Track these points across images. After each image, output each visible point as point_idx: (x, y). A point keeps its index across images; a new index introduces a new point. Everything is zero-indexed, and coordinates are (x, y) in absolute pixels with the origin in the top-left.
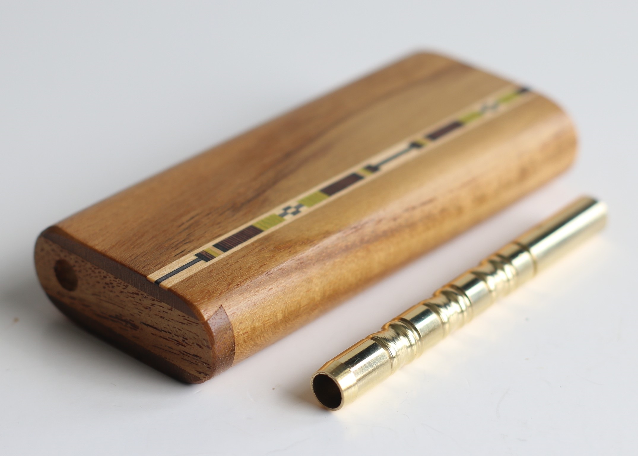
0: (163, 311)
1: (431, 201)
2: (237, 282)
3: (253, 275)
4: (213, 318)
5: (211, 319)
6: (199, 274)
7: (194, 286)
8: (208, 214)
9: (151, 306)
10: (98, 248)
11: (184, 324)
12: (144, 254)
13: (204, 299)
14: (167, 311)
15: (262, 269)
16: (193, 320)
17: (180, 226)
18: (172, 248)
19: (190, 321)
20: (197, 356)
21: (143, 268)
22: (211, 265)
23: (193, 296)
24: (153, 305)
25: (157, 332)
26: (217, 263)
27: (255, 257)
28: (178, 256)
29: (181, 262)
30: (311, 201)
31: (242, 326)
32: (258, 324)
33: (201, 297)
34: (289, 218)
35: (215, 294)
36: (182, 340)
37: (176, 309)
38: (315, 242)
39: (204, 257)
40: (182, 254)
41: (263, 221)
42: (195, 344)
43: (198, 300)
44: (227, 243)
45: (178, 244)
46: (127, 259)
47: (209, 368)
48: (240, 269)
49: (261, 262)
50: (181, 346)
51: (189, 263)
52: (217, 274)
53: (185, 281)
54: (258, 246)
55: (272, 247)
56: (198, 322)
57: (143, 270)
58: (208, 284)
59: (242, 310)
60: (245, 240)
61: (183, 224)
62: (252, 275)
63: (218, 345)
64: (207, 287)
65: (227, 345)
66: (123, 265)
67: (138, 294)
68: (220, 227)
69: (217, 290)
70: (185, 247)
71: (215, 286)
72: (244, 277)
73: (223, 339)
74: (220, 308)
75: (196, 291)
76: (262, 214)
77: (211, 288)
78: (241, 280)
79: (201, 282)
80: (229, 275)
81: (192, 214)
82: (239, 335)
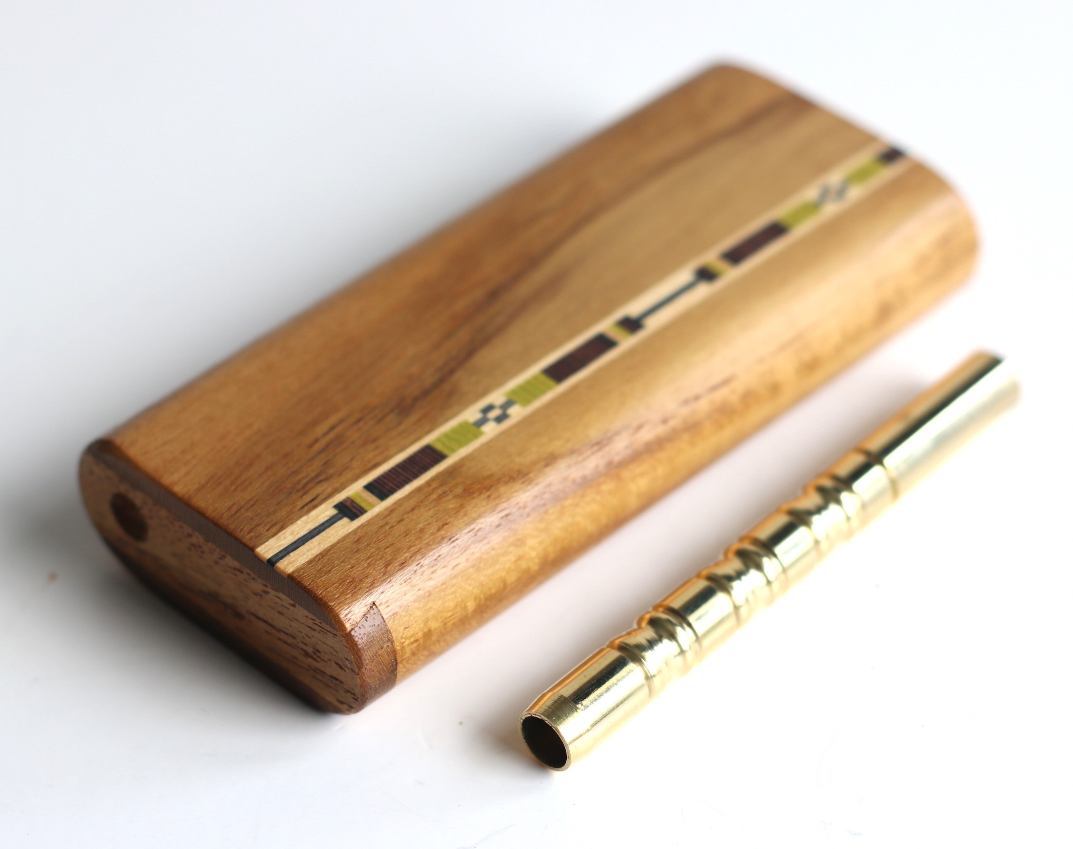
0: (282, 605)
1: (726, 382)
2: (401, 559)
3: (428, 545)
4: (361, 627)
5: (356, 629)
6: (339, 545)
7: (330, 570)
8: (359, 421)
9: (262, 593)
10: (178, 489)
11: (315, 630)
12: (252, 503)
13: (346, 595)
14: (288, 606)
15: (442, 532)
16: (328, 628)
17: (311, 446)
18: (298, 491)
19: (323, 628)
20: (336, 679)
21: (248, 533)
22: (359, 528)
23: (328, 590)
24: (266, 592)
25: (273, 631)
26: (369, 523)
27: (432, 510)
28: (306, 509)
29: (311, 521)
30: (527, 393)
31: (409, 633)
32: (434, 625)
33: (341, 590)
34: (490, 430)
35: (363, 583)
36: (313, 651)
37: (301, 606)
38: (531, 475)
39: (349, 510)
40: (313, 504)
41: (446, 435)
42: (333, 662)
43: (337, 596)
44: (386, 481)
45: (307, 484)
46: (224, 513)
47: (356, 700)
48: (406, 535)
49: (441, 518)
50: (310, 660)
51: (323, 524)
52: (368, 545)
53: (317, 560)
54: (437, 488)
55: (459, 490)
56: (335, 632)
57: (248, 536)
58: (354, 565)
59: (409, 607)
60: (416, 476)
61: (316, 441)
62: (425, 545)
63: (368, 668)
64: (351, 572)
65: (384, 665)
66: (216, 525)
67: (242, 572)
68: (377, 448)
69: (367, 577)
70: (318, 490)
71: (363, 569)
72: (411, 549)
73: (377, 657)
74: (371, 607)
75: (333, 579)
76: (447, 420)
77: (359, 572)
78: (406, 555)
79: (343, 562)
80: (388, 547)
81: (333, 420)
82: (403, 647)
